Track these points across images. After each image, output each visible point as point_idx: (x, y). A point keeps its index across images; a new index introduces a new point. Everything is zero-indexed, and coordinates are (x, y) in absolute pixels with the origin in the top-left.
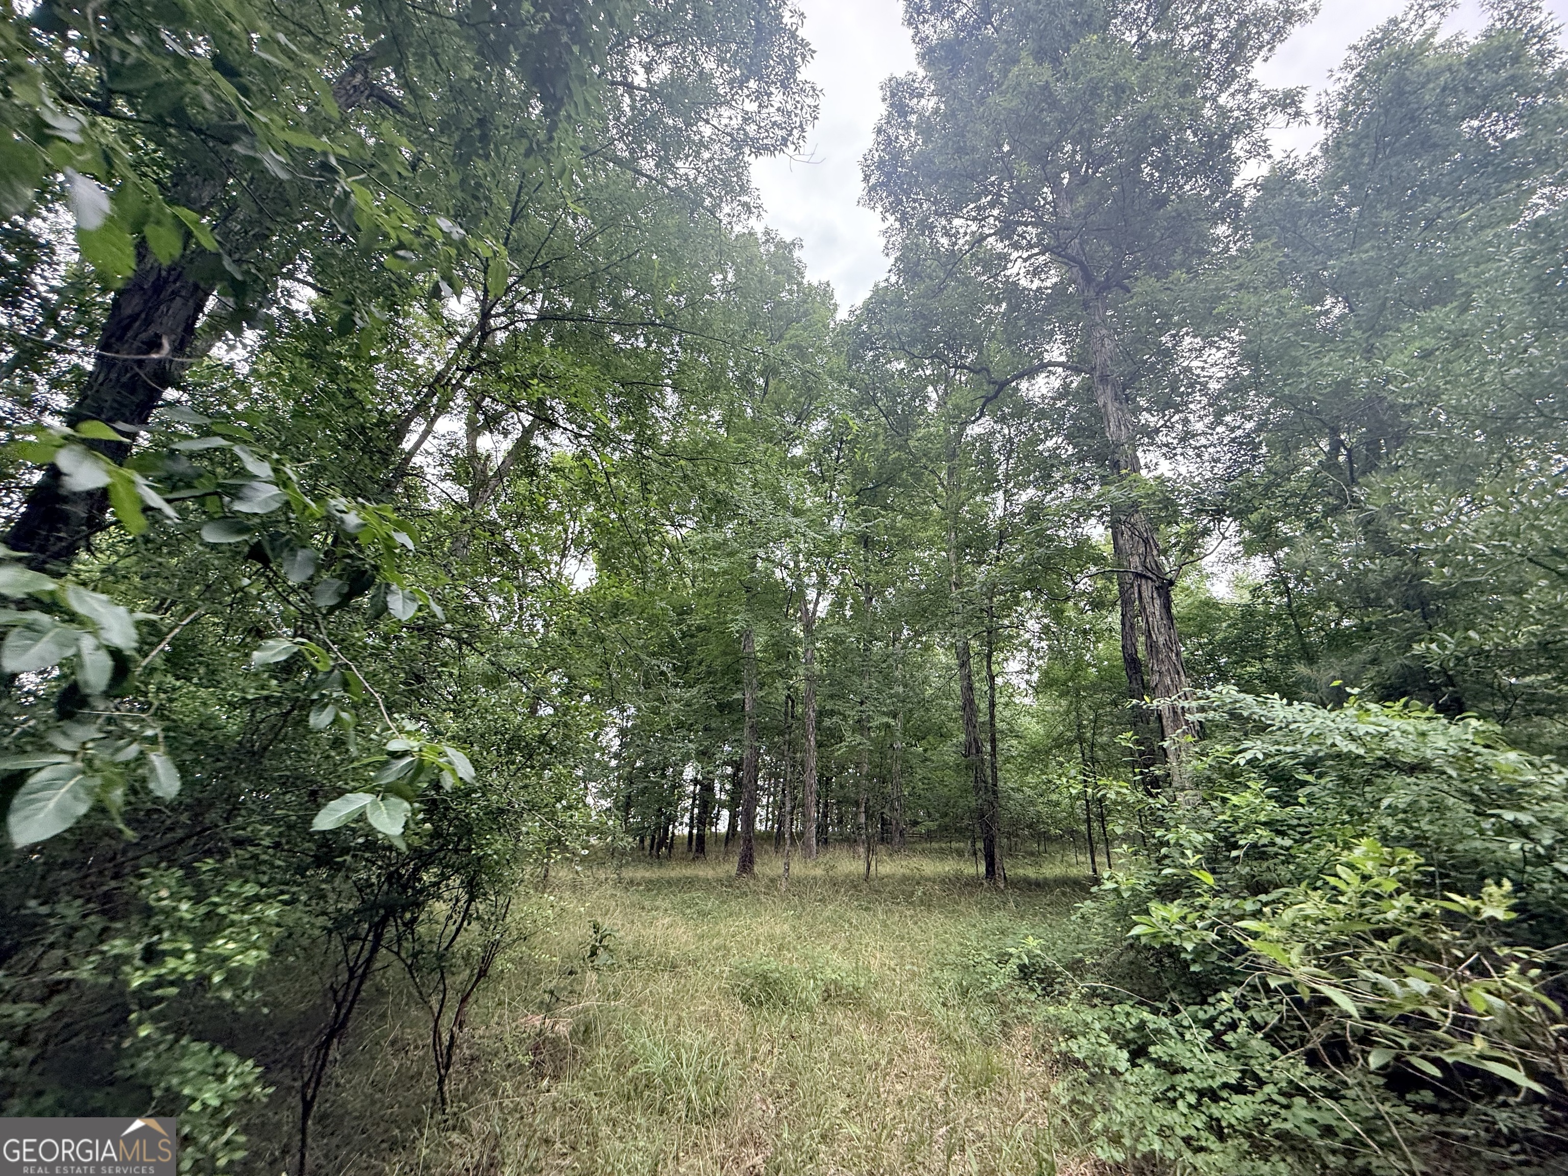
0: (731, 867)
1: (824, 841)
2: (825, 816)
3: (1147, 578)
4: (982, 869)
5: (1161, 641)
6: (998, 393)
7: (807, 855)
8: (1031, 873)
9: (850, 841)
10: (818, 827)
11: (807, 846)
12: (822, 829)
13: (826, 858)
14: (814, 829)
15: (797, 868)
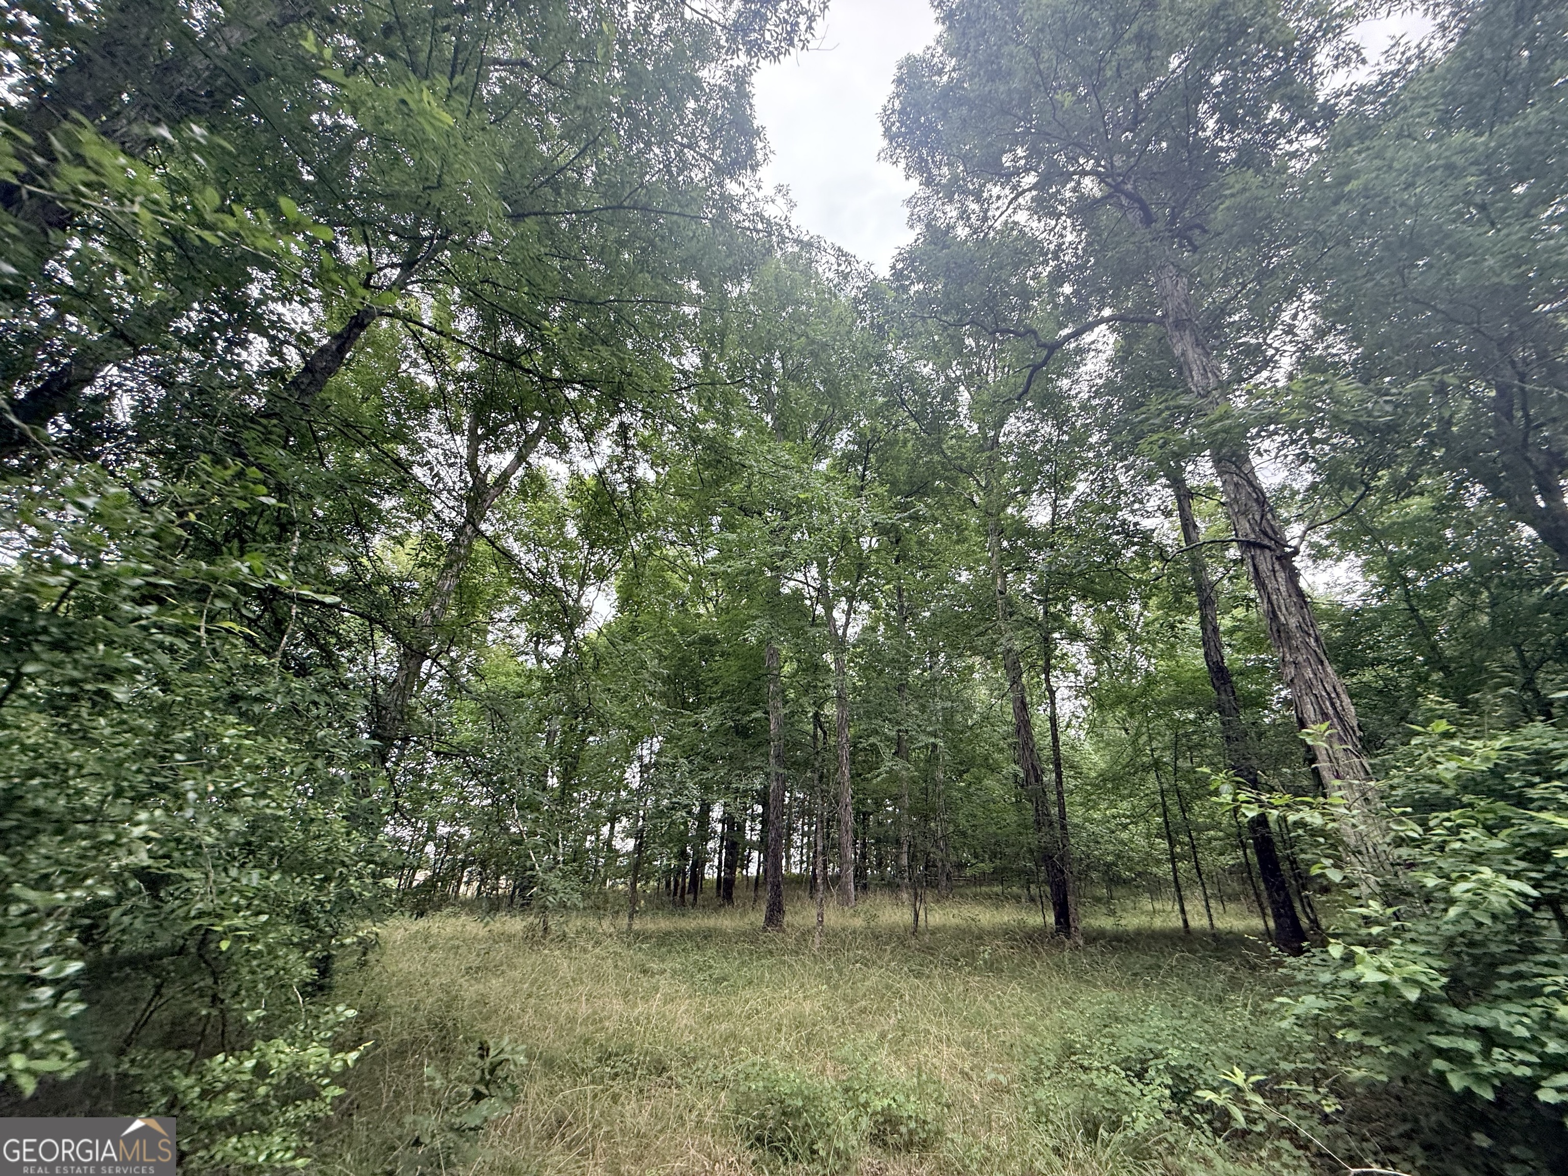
0: (758, 917)
1: (863, 885)
2: (864, 856)
3: (1263, 547)
4: (1051, 919)
5: (1293, 622)
6: (1048, 357)
7: (845, 902)
8: (1106, 923)
9: (892, 886)
10: (856, 870)
11: (843, 891)
12: (860, 874)
13: (866, 905)
14: (851, 872)
15: (834, 917)
